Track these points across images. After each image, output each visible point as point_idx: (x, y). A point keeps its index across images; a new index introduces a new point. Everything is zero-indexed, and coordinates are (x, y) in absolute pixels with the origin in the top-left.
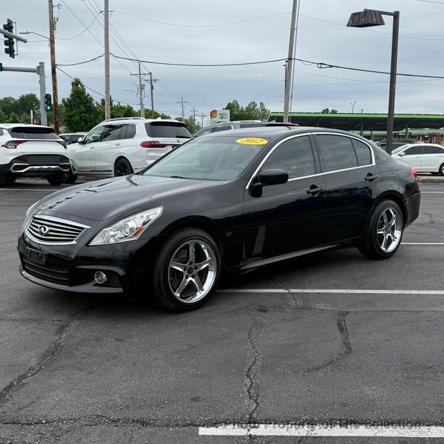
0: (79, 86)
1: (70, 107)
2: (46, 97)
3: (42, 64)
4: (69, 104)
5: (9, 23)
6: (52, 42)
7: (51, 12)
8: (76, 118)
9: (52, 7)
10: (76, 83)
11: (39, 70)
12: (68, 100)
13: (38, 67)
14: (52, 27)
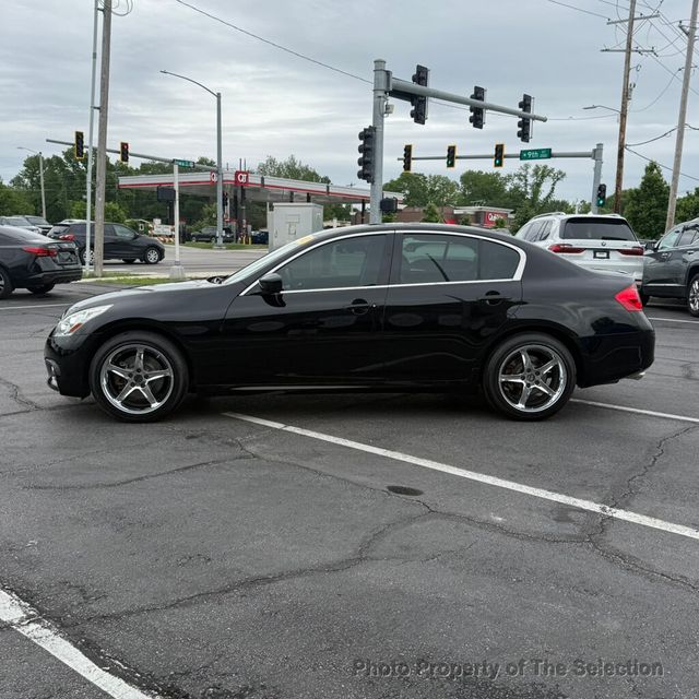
0: (655, 171)
1: (638, 201)
2: (600, 189)
3: (600, 146)
4: (635, 196)
5: (525, 100)
6: (623, 116)
7: (627, 76)
8: (644, 214)
9: (629, 70)
10: (652, 167)
11: (596, 154)
12: (636, 190)
13: (595, 151)
14: (626, 96)
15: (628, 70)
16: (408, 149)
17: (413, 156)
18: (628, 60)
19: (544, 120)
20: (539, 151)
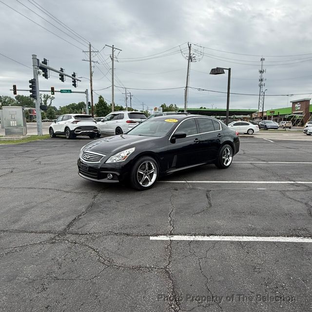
2: (89, 103)
3: (87, 90)
4: (97, 106)
5: (74, 74)
6: (91, 81)
7: (91, 69)
8: (101, 111)
10: (101, 97)
11: (86, 92)
12: (97, 104)
14: (91, 75)
15: (91, 67)
16: (15, 87)
17: (17, 89)
18: (91, 64)
19: (80, 81)
20: (67, 90)
